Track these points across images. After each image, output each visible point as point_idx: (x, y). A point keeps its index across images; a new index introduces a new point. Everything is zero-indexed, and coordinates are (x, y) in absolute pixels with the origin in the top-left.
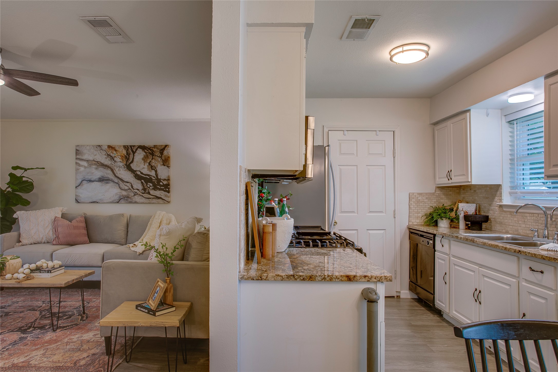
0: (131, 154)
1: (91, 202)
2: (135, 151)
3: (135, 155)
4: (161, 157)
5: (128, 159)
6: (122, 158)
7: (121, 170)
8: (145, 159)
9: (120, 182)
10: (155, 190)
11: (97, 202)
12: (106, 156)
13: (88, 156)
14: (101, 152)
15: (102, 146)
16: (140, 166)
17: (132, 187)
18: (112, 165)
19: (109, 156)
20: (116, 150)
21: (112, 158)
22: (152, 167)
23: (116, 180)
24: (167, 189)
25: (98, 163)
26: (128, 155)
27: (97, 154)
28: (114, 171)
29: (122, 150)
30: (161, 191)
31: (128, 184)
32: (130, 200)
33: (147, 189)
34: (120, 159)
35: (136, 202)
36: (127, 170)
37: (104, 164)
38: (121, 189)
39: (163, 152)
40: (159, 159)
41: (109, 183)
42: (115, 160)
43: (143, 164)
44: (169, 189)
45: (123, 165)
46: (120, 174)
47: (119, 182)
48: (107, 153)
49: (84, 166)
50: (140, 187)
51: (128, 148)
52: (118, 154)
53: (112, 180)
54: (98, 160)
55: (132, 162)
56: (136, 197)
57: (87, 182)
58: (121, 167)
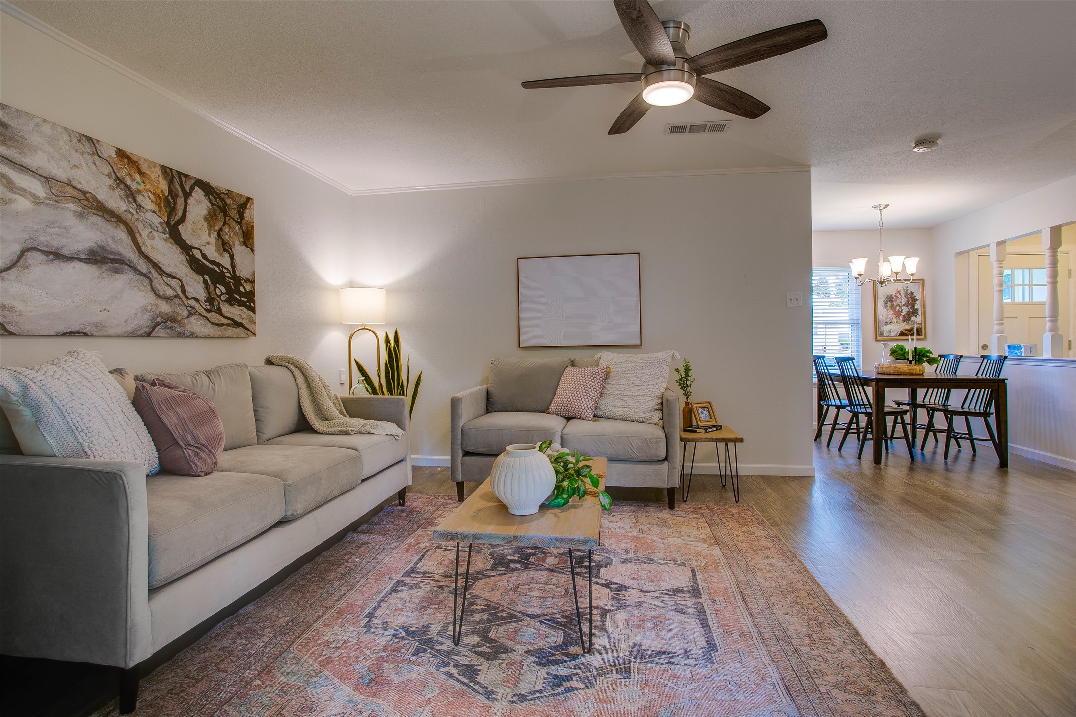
0: (181, 197)
1: (64, 335)
2: (188, 191)
3: (189, 201)
4: (240, 223)
5: (172, 211)
6: (158, 201)
7: (157, 238)
8: (210, 218)
9: (154, 274)
10: (231, 305)
11: (86, 335)
12: (112, 182)
13: (49, 161)
14: (95, 164)
15: (98, 141)
16: (199, 236)
17: (184, 291)
18: (130, 216)
19: (122, 186)
20: (141, 173)
21: (131, 195)
22: (224, 243)
23: (143, 266)
24: (252, 304)
25: (87, 199)
26: (173, 198)
27: (81, 165)
28: (137, 236)
29: (158, 176)
30: (241, 308)
31: (174, 283)
32: (179, 329)
33: (215, 300)
34: (152, 201)
35: (193, 336)
36: (171, 240)
37: (106, 204)
38: (155, 294)
39: (243, 212)
40: (237, 228)
41: (122, 273)
42: (138, 203)
43: (207, 232)
44: (254, 302)
45: (160, 223)
46: (152, 248)
47: (150, 272)
48: (116, 171)
49: (33, 195)
50: (202, 295)
51: (173, 177)
52: (148, 186)
53: (132, 265)
54: (86, 188)
55: (183, 220)
56: (193, 319)
57: (43, 257)
58: (155, 229)
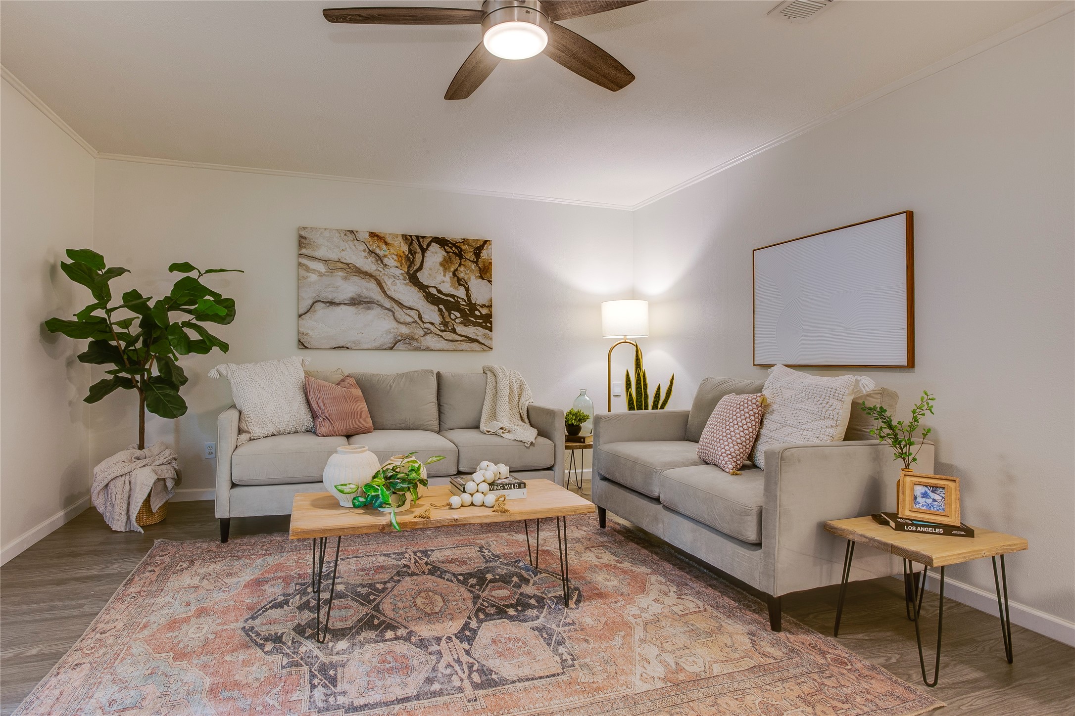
0: (419, 253)
1: (335, 348)
2: (425, 248)
3: (425, 254)
4: (476, 262)
5: (411, 263)
6: (400, 259)
7: (399, 284)
8: (445, 264)
9: (396, 308)
10: (465, 326)
11: (348, 348)
12: (366, 254)
13: (328, 251)
14: (355, 246)
15: (357, 231)
16: (435, 278)
17: (420, 318)
18: (379, 272)
19: (373, 255)
20: (386, 243)
21: (379, 259)
22: (459, 280)
23: (388, 304)
24: (488, 325)
25: (350, 268)
26: (412, 255)
27: (346, 249)
28: (384, 285)
29: (400, 243)
30: (476, 327)
31: (412, 313)
32: (415, 344)
33: (450, 323)
34: (395, 260)
35: (428, 349)
36: (410, 284)
37: (362, 269)
38: (397, 321)
39: (480, 253)
40: (473, 266)
41: (372, 309)
42: (384, 264)
43: (442, 274)
44: (491, 323)
45: (402, 274)
46: (395, 291)
47: (393, 307)
48: (369, 247)
49: (319, 272)
50: (437, 319)
51: (412, 240)
52: (392, 251)
53: (380, 303)
54: (349, 261)
55: (421, 268)
56: (428, 337)
57: (323, 305)
58: (398, 278)
